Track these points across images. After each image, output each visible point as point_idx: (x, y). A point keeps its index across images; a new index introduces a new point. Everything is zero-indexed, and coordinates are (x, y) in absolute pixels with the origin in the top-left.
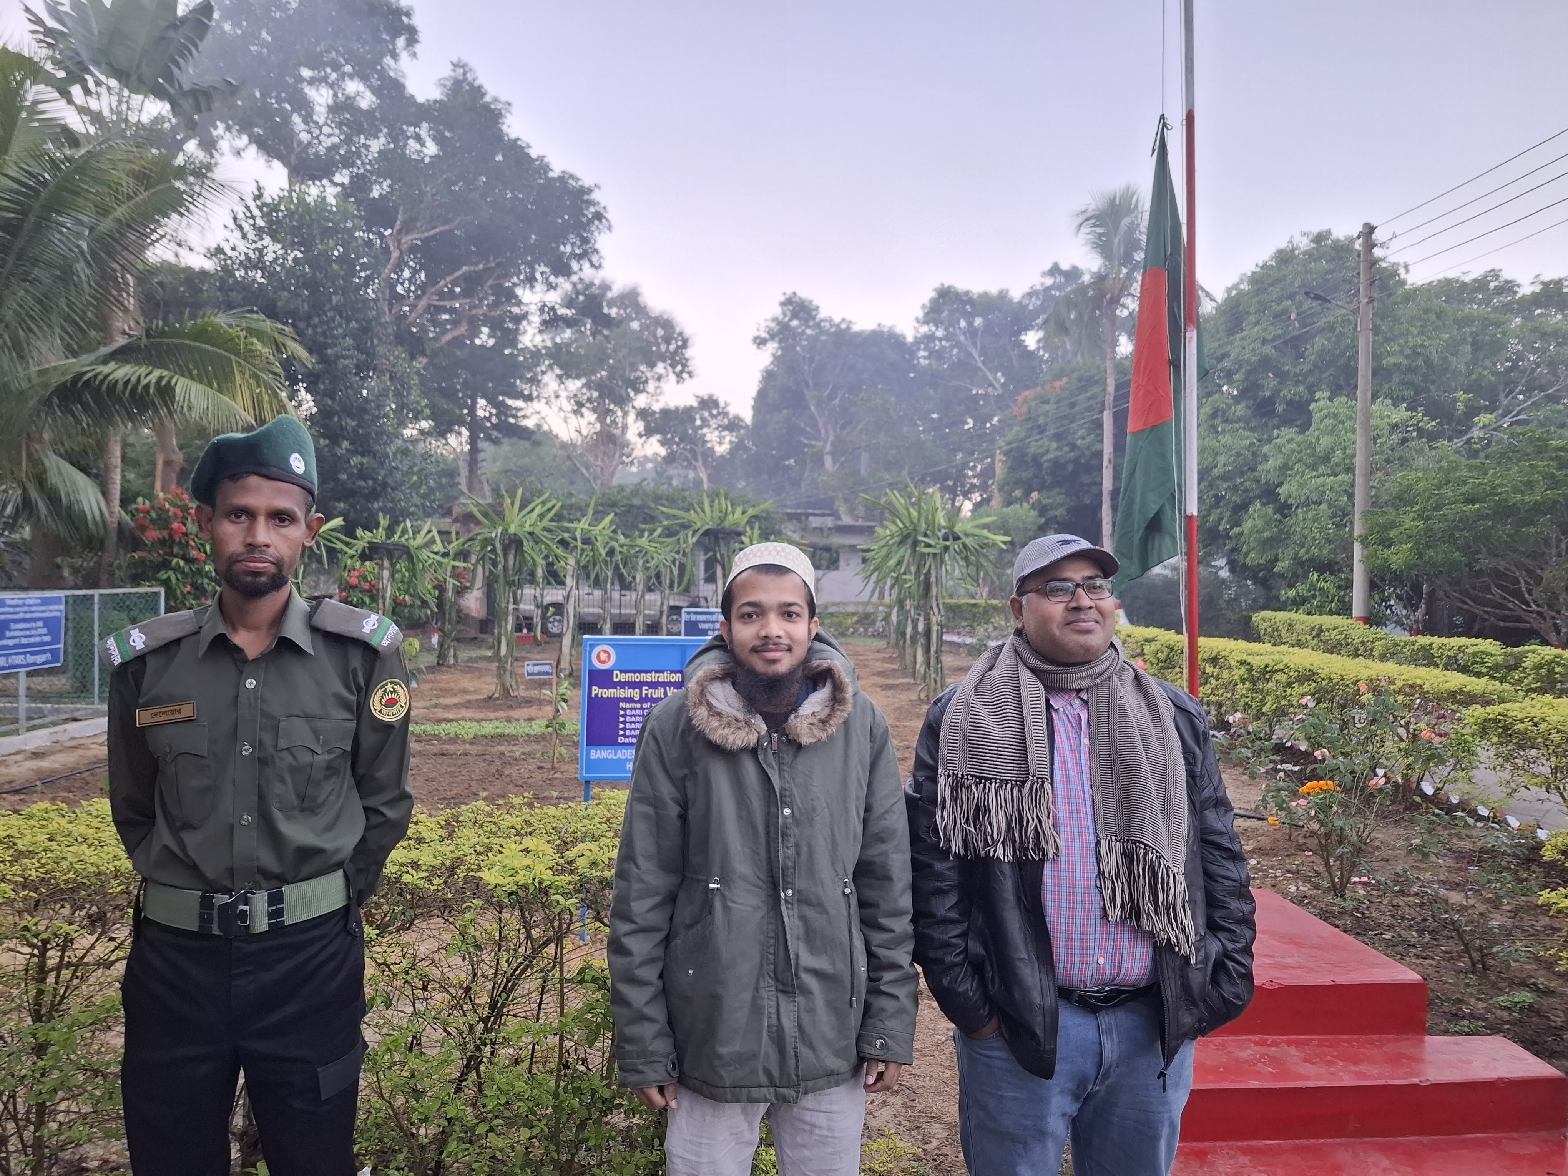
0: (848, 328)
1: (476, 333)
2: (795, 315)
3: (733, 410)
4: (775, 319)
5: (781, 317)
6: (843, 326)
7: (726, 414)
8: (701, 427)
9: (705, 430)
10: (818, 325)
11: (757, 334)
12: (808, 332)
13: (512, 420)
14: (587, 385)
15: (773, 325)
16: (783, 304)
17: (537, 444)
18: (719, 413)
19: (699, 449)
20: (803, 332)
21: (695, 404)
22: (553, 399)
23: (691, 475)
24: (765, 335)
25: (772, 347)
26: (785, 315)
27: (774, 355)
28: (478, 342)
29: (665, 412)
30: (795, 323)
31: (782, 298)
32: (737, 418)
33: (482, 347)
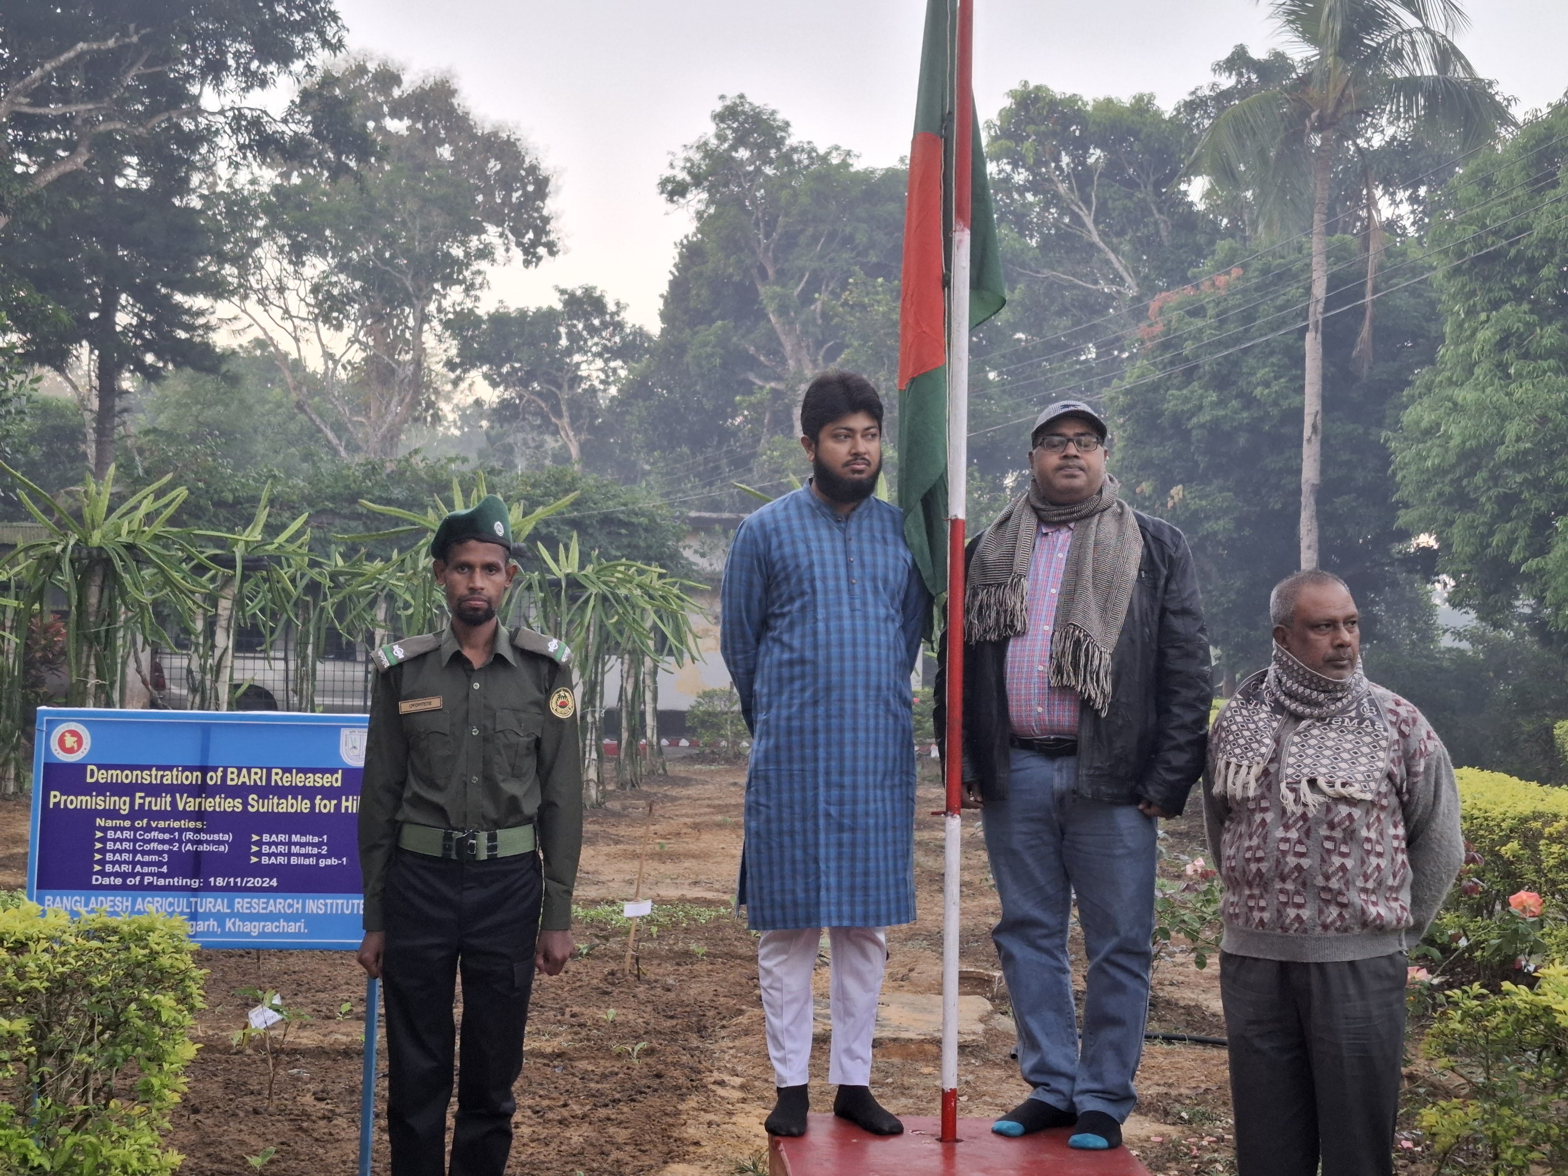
0: (844, 165)
1: (118, 169)
2: (740, 141)
3: (632, 319)
4: (703, 147)
5: (713, 142)
6: (835, 160)
7: (619, 326)
8: (569, 352)
9: (577, 358)
10: (786, 159)
11: (668, 173)
12: (769, 171)
13: (182, 335)
14: (343, 267)
15: (697, 156)
16: (720, 117)
17: (233, 380)
18: (605, 325)
19: (564, 395)
20: (758, 170)
21: (559, 306)
22: (272, 295)
23: (551, 443)
24: (682, 176)
25: (697, 198)
26: (722, 138)
27: (699, 215)
28: (120, 182)
29: (499, 320)
30: (743, 154)
31: (718, 107)
32: (640, 333)
33: (128, 192)
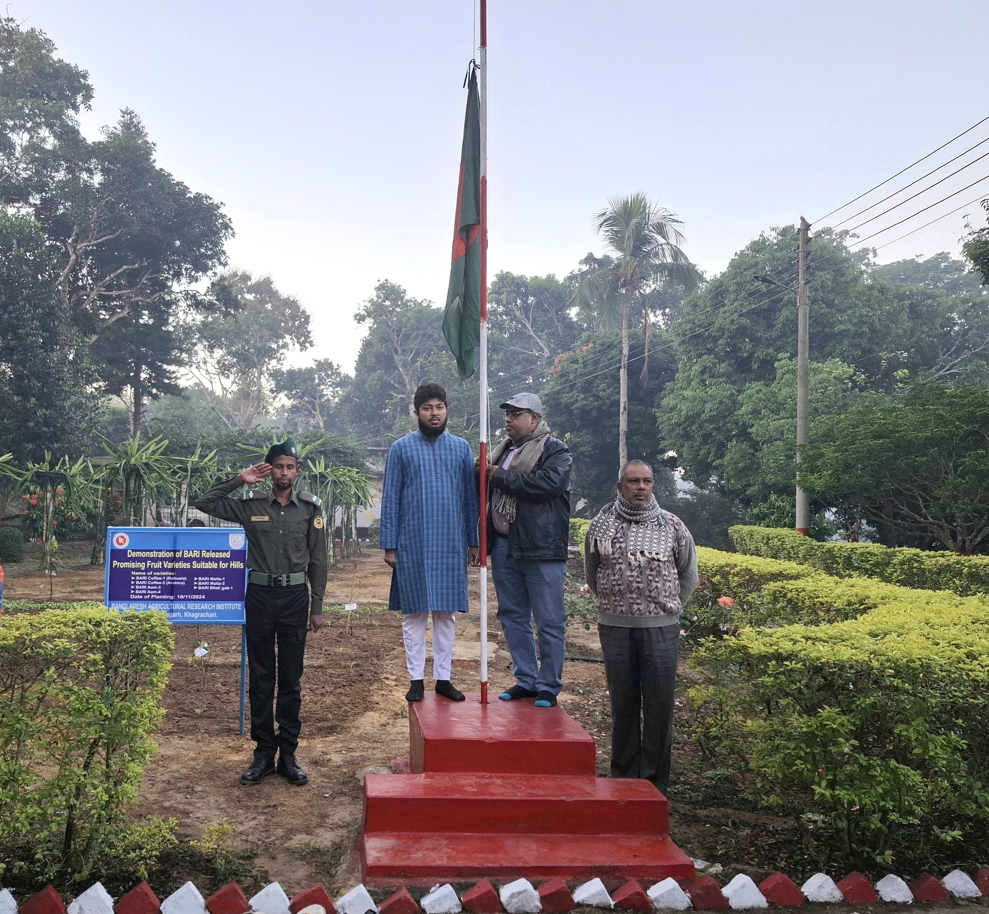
0: (429, 306)
1: (140, 316)
2: (386, 298)
3: (343, 371)
4: (371, 301)
5: (375, 299)
6: (425, 304)
7: (339, 374)
8: (319, 385)
9: (322, 387)
10: (405, 305)
11: (358, 312)
12: (398, 310)
13: (166, 381)
14: (229, 353)
15: (369, 305)
16: (378, 289)
17: (187, 398)
18: (333, 374)
19: (317, 402)
20: (394, 310)
21: (314, 367)
22: (202, 365)
23: (312, 421)
24: (363, 313)
25: (369, 322)
26: (378, 297)
27: (370, 328)
28: (141, 321)
29: (291, 373)
30: (388, 303)
31: (377, 285)
32: (347, 376)
33: (145, 325)
